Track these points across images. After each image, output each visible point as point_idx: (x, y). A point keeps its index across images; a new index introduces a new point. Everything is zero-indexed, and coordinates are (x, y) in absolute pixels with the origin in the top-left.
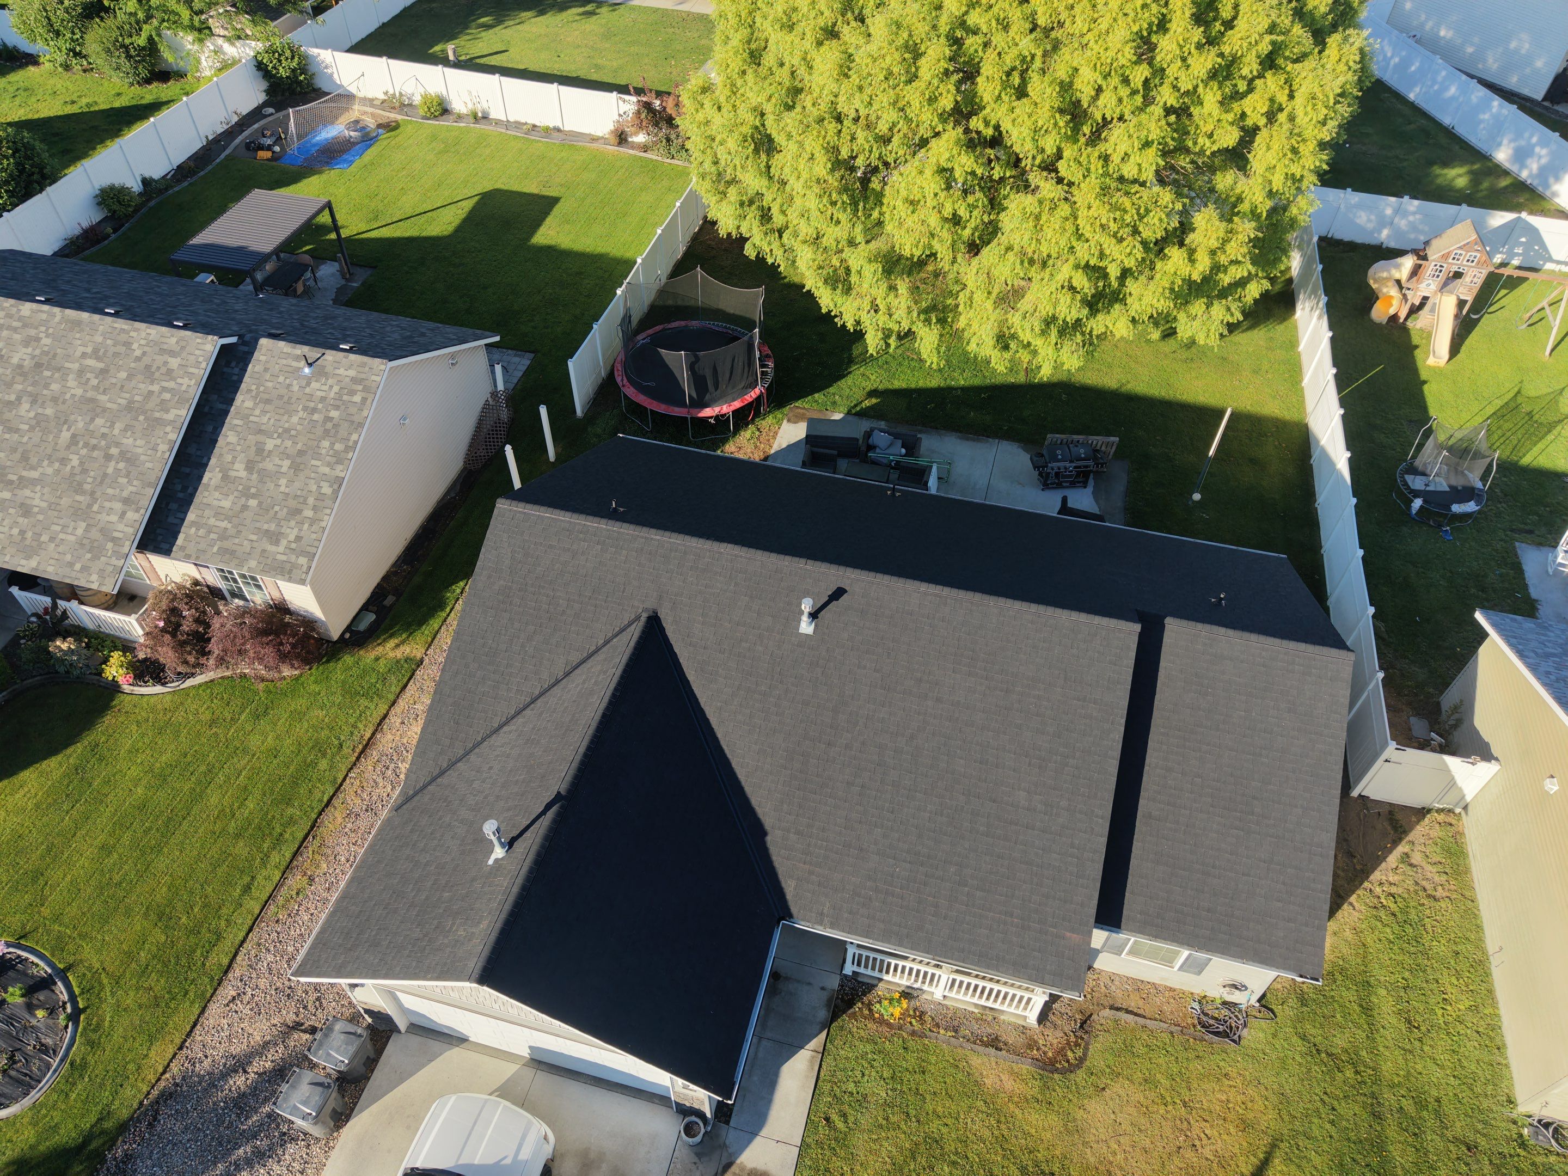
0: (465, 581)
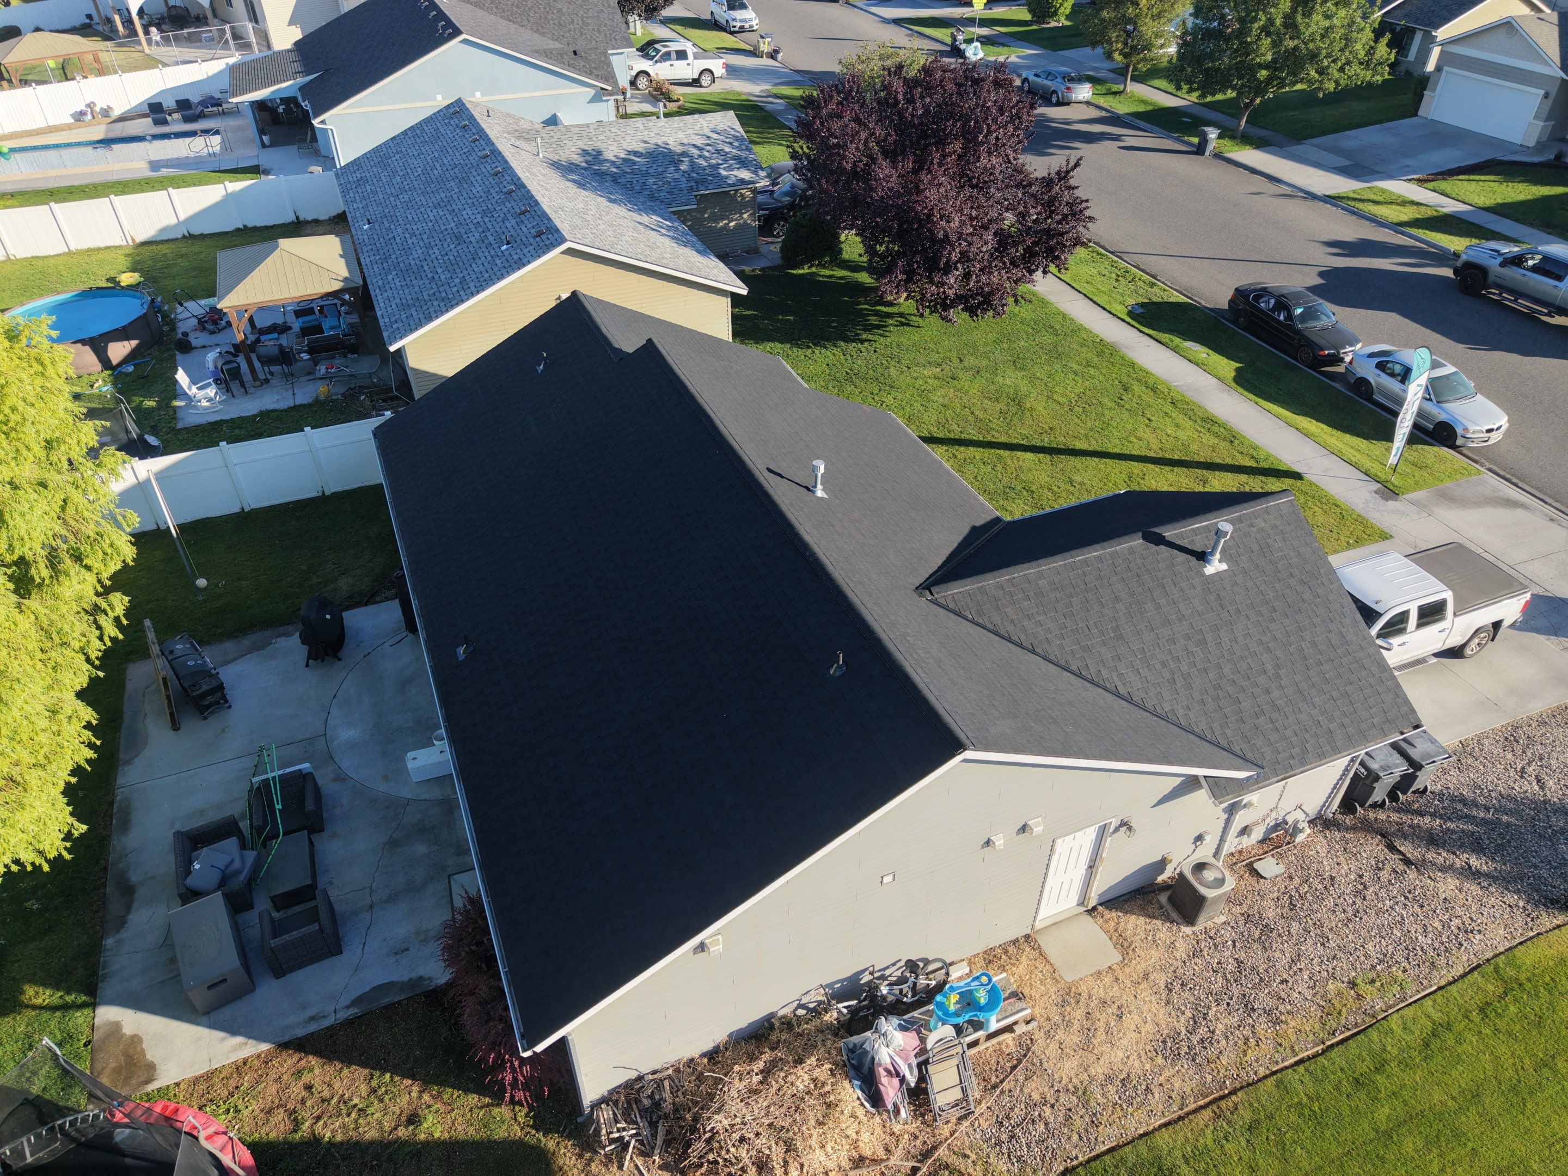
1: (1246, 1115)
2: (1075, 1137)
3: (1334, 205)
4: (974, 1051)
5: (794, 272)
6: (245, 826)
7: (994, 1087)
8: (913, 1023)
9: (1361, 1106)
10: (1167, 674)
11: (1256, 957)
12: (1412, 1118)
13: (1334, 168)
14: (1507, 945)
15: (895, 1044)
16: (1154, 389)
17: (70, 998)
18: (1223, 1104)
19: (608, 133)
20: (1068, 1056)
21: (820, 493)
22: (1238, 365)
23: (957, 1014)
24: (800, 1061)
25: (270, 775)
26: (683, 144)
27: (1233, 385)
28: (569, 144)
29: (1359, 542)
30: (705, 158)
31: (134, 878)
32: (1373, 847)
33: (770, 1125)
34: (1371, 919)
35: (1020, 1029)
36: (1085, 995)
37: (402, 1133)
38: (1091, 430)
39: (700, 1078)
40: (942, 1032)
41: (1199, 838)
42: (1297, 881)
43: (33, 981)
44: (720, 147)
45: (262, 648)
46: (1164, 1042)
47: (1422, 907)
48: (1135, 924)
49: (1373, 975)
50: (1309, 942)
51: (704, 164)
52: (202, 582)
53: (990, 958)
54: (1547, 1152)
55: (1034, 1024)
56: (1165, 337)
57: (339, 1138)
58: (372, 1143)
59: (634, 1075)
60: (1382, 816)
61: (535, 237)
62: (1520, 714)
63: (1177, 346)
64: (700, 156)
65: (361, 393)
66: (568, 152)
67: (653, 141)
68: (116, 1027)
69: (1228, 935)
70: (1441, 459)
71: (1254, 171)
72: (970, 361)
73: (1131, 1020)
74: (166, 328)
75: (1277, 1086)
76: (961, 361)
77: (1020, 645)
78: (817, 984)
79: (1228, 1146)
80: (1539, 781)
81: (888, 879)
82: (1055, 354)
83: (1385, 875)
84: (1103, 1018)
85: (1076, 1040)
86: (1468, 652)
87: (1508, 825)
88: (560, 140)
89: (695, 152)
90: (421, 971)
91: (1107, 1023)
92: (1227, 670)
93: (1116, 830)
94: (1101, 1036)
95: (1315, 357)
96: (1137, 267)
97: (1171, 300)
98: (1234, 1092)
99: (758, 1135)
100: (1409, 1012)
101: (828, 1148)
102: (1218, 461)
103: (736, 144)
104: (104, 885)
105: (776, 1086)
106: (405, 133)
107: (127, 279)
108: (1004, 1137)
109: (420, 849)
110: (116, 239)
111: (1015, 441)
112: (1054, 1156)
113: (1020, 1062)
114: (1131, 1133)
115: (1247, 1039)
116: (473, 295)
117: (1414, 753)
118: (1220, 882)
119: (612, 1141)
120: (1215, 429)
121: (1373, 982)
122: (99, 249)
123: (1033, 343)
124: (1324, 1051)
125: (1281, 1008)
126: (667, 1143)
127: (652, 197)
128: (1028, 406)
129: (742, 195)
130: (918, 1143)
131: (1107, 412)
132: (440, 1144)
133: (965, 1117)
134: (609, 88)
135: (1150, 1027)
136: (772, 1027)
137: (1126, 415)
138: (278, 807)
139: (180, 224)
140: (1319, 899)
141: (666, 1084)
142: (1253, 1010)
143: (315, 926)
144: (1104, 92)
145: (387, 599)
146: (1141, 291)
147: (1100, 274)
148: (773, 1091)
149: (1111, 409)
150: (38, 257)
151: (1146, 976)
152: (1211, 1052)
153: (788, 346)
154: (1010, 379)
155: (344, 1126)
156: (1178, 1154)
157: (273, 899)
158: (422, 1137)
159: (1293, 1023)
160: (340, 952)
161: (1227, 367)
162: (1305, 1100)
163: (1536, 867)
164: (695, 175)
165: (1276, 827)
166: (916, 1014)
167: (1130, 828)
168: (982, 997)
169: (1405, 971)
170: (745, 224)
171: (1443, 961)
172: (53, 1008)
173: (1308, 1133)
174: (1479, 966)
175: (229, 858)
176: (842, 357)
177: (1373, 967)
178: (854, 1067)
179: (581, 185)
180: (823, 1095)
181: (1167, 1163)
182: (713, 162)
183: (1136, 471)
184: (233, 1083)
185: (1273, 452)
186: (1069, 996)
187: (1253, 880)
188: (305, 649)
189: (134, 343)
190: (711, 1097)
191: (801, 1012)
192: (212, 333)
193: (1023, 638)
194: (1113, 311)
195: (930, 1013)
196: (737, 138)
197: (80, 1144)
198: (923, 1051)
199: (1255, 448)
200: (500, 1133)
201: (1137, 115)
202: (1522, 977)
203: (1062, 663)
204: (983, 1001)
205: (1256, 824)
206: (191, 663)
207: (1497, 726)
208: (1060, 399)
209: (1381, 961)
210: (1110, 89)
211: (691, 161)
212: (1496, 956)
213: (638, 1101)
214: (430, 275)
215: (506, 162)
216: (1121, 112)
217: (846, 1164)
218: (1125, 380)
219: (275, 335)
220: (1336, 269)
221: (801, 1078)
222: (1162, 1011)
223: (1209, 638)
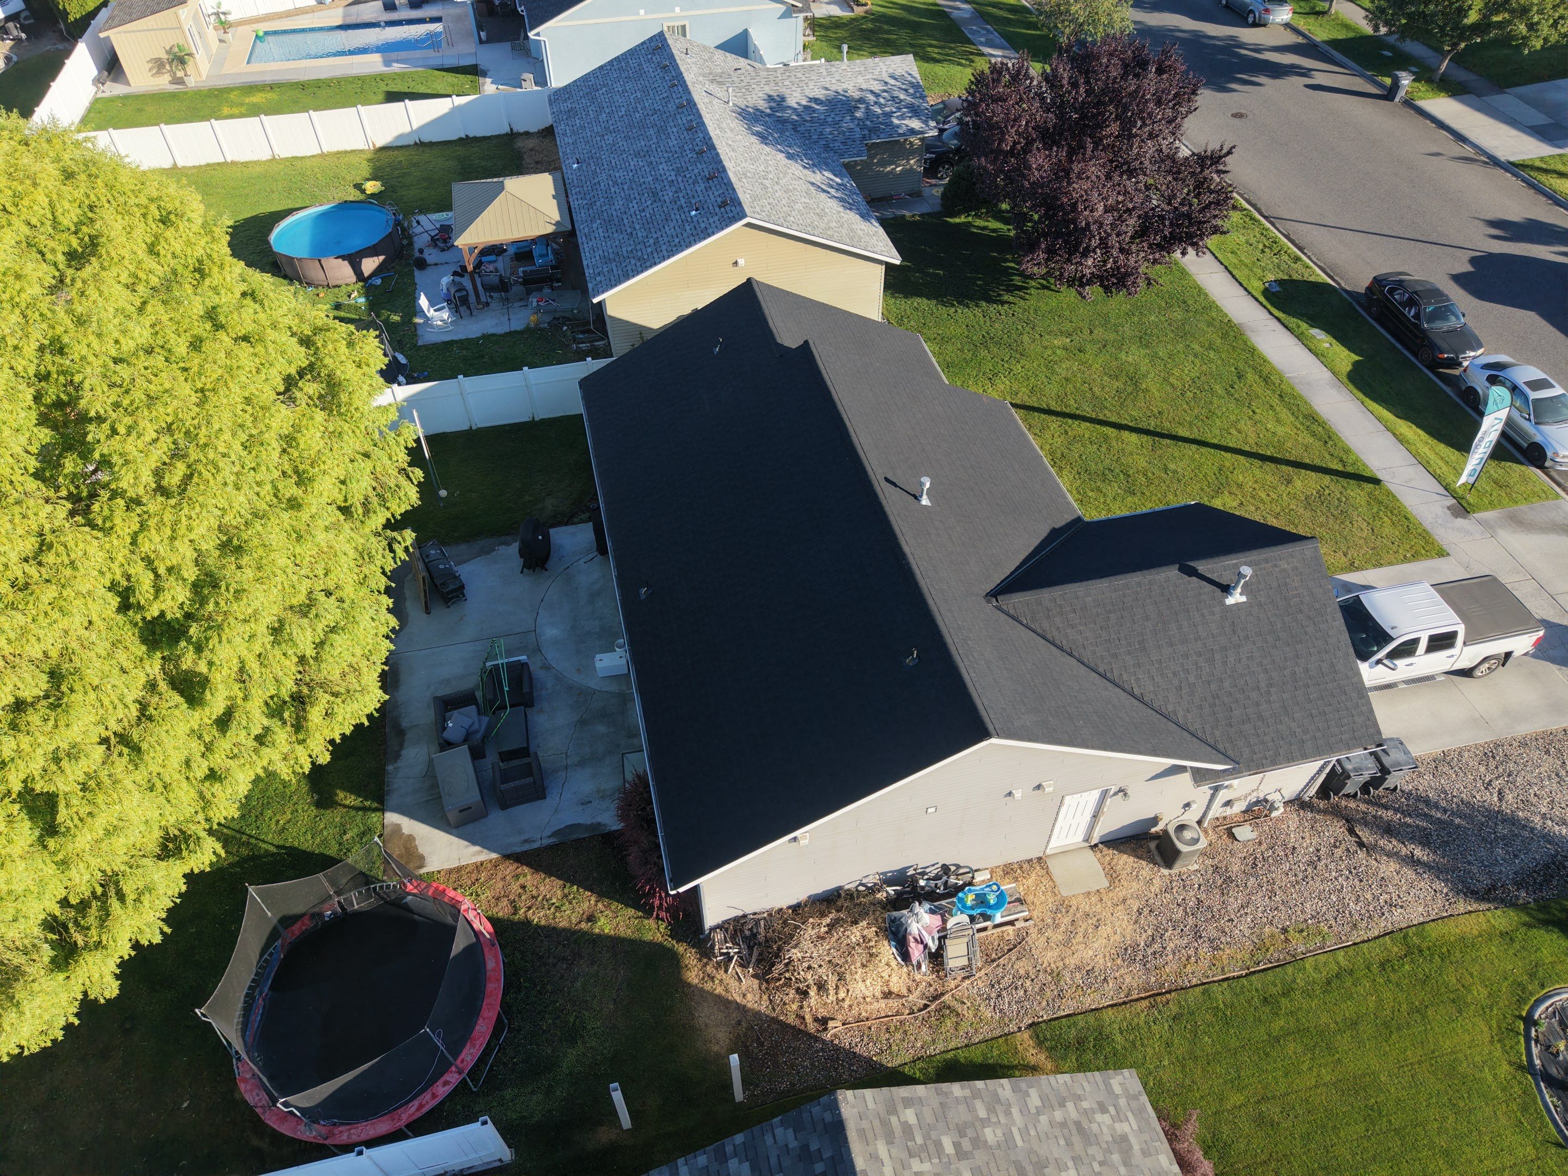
0: (901, 1069)
1: (1174, 1009)
2: (1044, 1003)
3: (1514, 175)
4: (983, 934)
5: (951, 220)
6: (479, 694)
7: (993, 961)
8: (940, 909)
9: (1264, 1018)
10: (1176, 682)
11: (1215, 900)
12: (1301, 1032)
13: (1530, 127)
14: (1421, 920)
15: (922, 922)
16: (1266, 380)
17: (367, 803)
18: (1158, 999)
19: (793, 79)
20: (1052, 948)
21: (925, 501)
22: (1357, 358)
23: (972, 908)
24: (855, 922)
25: (500, 662)
26: (861, 90)
27: (1346, 380)
28: (757, 88)
29: (1416, 557)
30: (880, 105)
31: (405, 723)
32: (1337, 829)
33: (830, 961)
34: (1317, 885)
35: (1019, 925)
36: (1074, 908)
37: (583, 926)
38: (1196, 417)
39: (785, 922)
40: (958, 919)
41: (1187, 805)
42: (1264, 847)
43: (343, 789)
44: (896, 94)
45: (488, 553)
46: (1126, 949)
47: (1361, 881)
48: (1125, 861)
49: (1301, 926)
50: (1260, 894)
51: (879, 111)
52: (443, 493)
53: (1008, 870)
54: (1396, 1071)
55: (1031, 922)
56: (1292, 321)
57: (543, 923)
58: (564, 929)
59: (740, 913)
60: (1352, 805)
61: (720, 207)
62: (1507, 734)
63: (1302, 333)
64: (876, 103)
65: (564, 324)
66: (755, 97)
67: (834, 88)
68: (397, 828)
69: (1196, 880)
70: (1524, 479)
71: (1441, 125)
72: (1099, 332)
73: (1104, 931)
74: (405, 242)
75: (1203, 993)
76: (1091, 332)
77: (1061, 648)
78: (874, 871)
79: (1154, 1027)
80: (1500, 793)
81: (930, 810)
82: (1182, 332)
83: (1338, 852)
84: (1084, 926)
85: (1060, 938)
86: (1478, 673)
87: (1459, 826)
88: (749, 84)
89: (872, 98)
90: (599, 819)
91: (1086, 930)
92: (1227, 684)
93: (1116, 794)
94: (1079, 938)
95: (1434, 360)
96: (1287, 237)
97: (1311, 279)
98: (1169, 992)
99: (820, 966)
100: (1322, 958)
101: (868, 982)
102: (1307, 461)
103: (911, 91)
104: (384, 727)
105: (836, 936)
106: (611, 63)
107: (372, 187)
108: (993, 995)
109: (601, 729)
110: (359, 144)
111: (1124, 422)
112: (1026, 1013)
113: (1015, 947)
114: (1086, 1006)
115: (1189, 957)
116: (664, 259)
117: (1386, 761)
118: (1196, 841)
119: (722, 954)
120: (1315, 427)
121: (1302, 931)
122: (346, 152)
123: (1163, 319)
124: (1247, 975)
125: (1223, 939)
126: (759, 961)
127: (827, 148)
128: (1144, 386)
129: (911, 143)
130: (932, 989)
131: (1215, 400)
132: (608, 937)
133: (968, 977)
134: (800, 5)
135: (1118, 937)
136: (839, 896)
137: (1232, 406)
138: (506, 689)
139: (412, 132)
140: (1278, 862)
141: (762, 923)
142: (1200, 937)
143: (530, 780)
144: (1307, 10)
145: (582, 522)
146: (1284, 266)
147: (1247, 242)
148: (834, 939)
149: (1220, 397)
150: (296, 158)
151: (1124, 901)
152: (1160, 962)
153: (934, 302)
154: (1134, 356)
155: (546, 916)
156: (1116, 1026)
157: (500, 754)
158: (597, 931)
159: (1228, 951)
160: (544, 797)
161: (1345, 358)
162: (1222, 1006)
163: (1469, 863)
164: (868, 123)
165: (1257, 802)
166: (943, 902)
167: (1125, 795)
168: (992, 899)
169: (1330, 927)
170: (911, 169)
171: (1364, 924)
172: (357, 809)
173: (1217, 1028)
174: (1392, 932)
175: (471, 721)
176: (982, 319)
177: (1306, 920)
178: (892, 932)
179: (763, 138)
180: (869, 948)
181: (1107, 1031)
182: (887, 109)
183: (1227, 464)
184: (474, 876)
185: (1362, 457)
186: (1062, 906)
187: (1229, 841)
188: (521, 561)
189: (382, 258)
190: (792, 936)
191: (861, 888)
192: (443, 250)
193: (1064, 642)
194: (1250, 289)
195: (953, 904)
196: (913, 85)
197: (386, 902)
198: (944, 928)
199: (1347, 451)
200: (648, 937)
201: (1334, 43)
202: (1424, 946)
203: (1092, 665)
204: (992, 902)
205: (1238, 799)
206: (441, 567)
207: (1482, 742)
208: (1175, 382)
209: (1313, 917)
210: (1313, 8)
211: (867, 108)
212: (1409, 927)
213: (742, 931)
214: (629, 230)
215: (700, 117)
216: (1318, 39)
217: (878, 995)
218: (1241, 366)
219: (493, 258)
220: (1491, 255)
221: (855, 934)
222: (1130, 927)
223: (1217, 657)
